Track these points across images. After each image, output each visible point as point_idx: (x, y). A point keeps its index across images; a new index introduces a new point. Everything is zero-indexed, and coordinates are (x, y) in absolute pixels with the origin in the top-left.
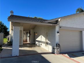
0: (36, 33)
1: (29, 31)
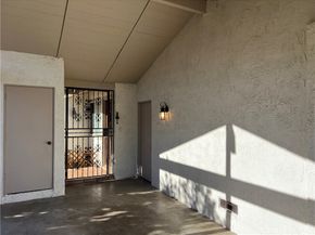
0: (165, 109)
1: (106, 94)
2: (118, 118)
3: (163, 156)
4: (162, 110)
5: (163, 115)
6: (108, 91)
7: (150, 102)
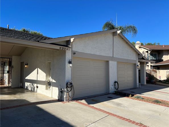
0: (27, 64)
1: (9, 59)
2: (13, 67)
3: (26, 78)
4: (26, 65)
5: (26, 66)
6: (10, 58)
7: (24, 62)
